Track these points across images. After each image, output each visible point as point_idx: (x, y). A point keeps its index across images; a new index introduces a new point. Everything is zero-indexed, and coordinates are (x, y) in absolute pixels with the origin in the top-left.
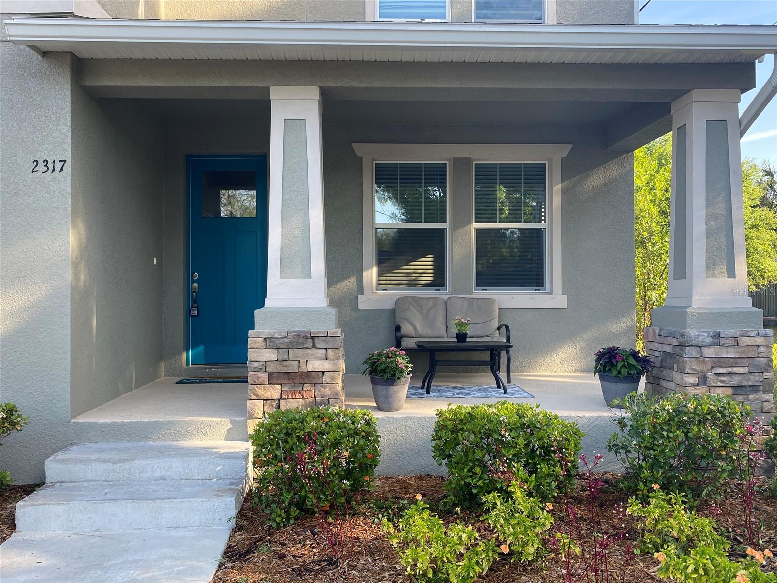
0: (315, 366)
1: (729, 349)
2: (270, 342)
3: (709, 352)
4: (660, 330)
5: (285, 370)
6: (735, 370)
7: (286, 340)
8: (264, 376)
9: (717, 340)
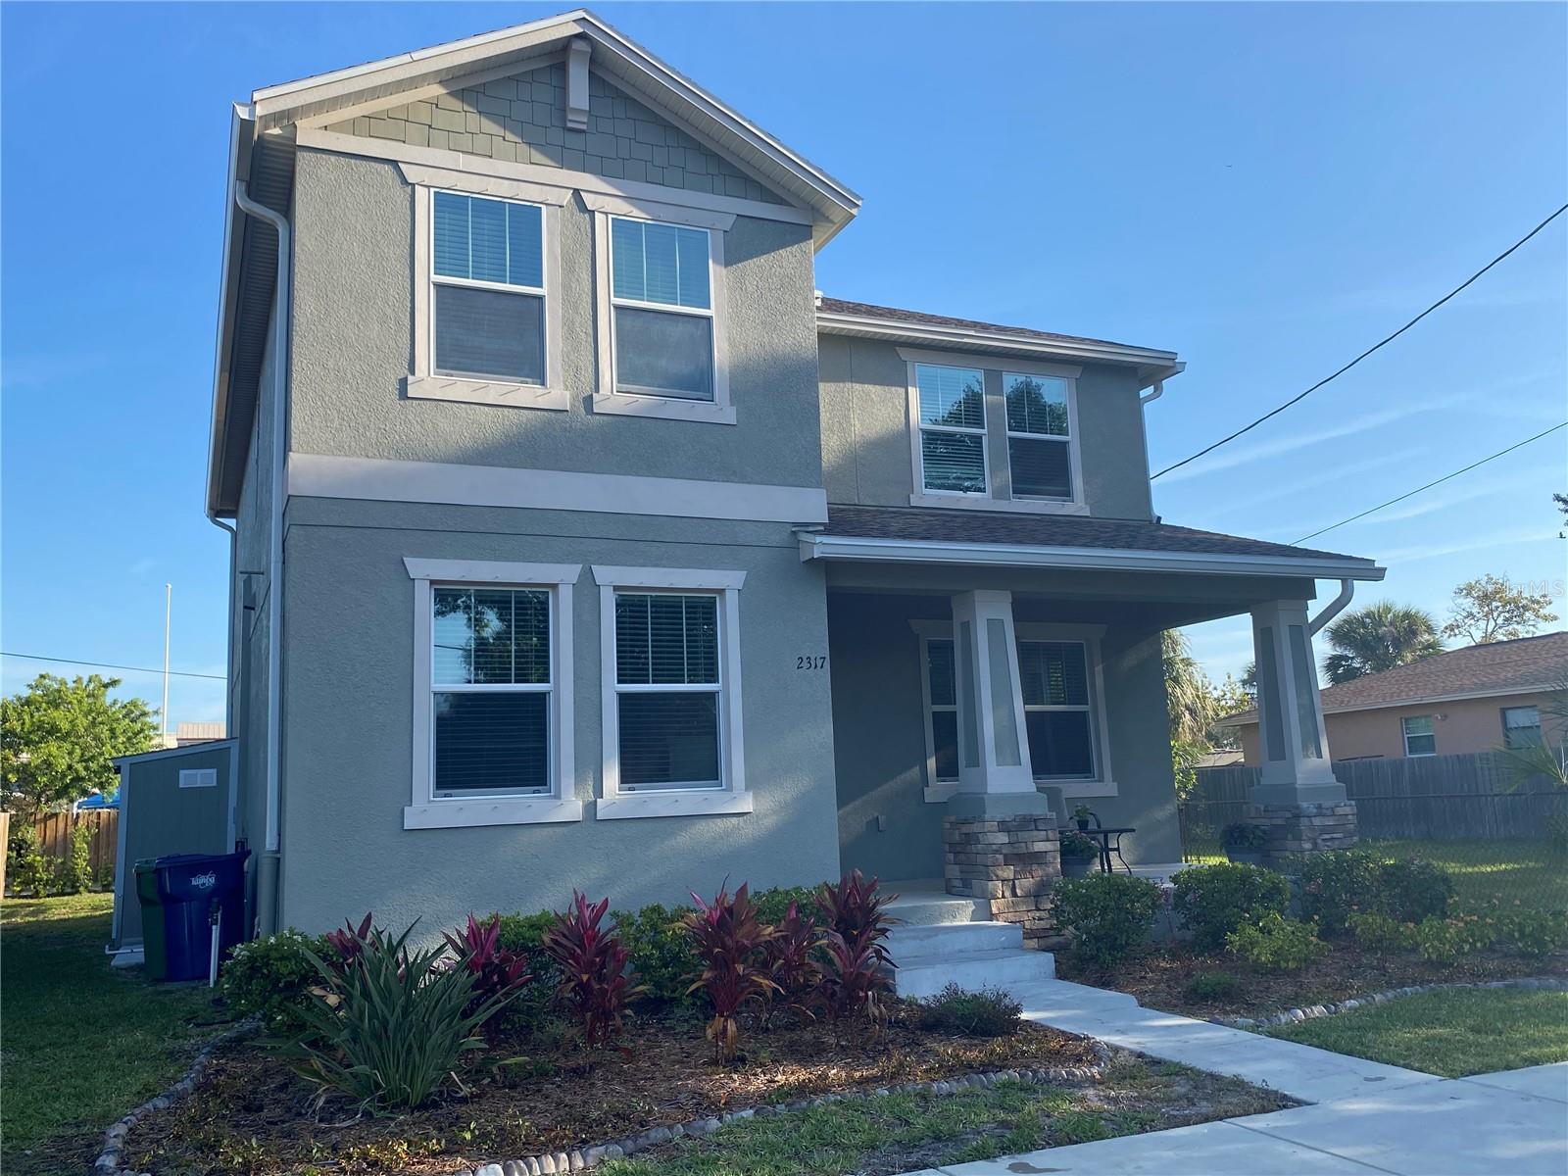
1: (1329, 818)
4: (1266, 807)
5: (1016, 851)
7: (1013, 823)
8: (1001, 858)
9: (1320, 811)
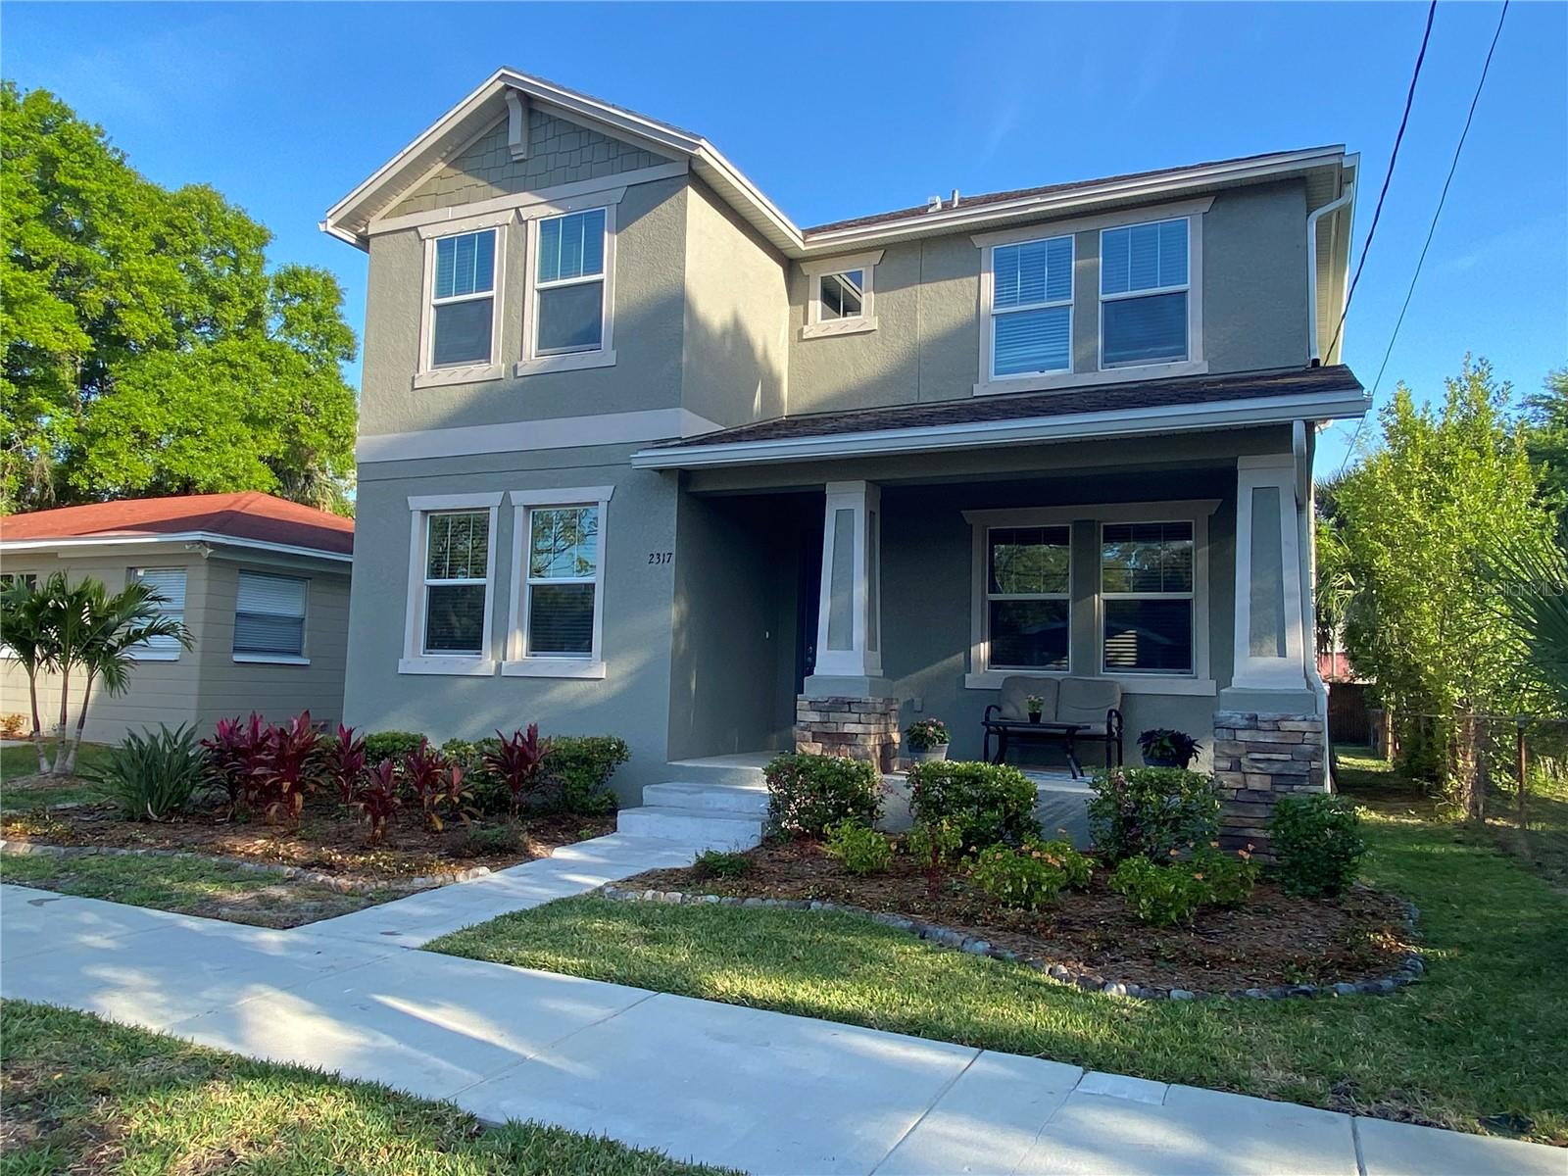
0: (850, 728)
1: (1267, 734)
2: (814, 705)
3: (1243, 735)
5: (826, 731)
6: (1274, 756)
7: (826, 704)
8: (809, 735)
9: (1253, 722)
